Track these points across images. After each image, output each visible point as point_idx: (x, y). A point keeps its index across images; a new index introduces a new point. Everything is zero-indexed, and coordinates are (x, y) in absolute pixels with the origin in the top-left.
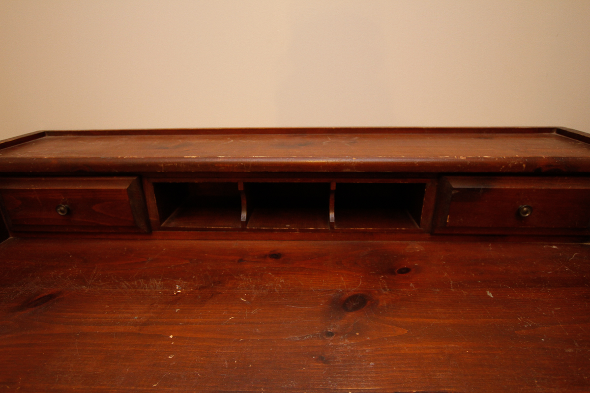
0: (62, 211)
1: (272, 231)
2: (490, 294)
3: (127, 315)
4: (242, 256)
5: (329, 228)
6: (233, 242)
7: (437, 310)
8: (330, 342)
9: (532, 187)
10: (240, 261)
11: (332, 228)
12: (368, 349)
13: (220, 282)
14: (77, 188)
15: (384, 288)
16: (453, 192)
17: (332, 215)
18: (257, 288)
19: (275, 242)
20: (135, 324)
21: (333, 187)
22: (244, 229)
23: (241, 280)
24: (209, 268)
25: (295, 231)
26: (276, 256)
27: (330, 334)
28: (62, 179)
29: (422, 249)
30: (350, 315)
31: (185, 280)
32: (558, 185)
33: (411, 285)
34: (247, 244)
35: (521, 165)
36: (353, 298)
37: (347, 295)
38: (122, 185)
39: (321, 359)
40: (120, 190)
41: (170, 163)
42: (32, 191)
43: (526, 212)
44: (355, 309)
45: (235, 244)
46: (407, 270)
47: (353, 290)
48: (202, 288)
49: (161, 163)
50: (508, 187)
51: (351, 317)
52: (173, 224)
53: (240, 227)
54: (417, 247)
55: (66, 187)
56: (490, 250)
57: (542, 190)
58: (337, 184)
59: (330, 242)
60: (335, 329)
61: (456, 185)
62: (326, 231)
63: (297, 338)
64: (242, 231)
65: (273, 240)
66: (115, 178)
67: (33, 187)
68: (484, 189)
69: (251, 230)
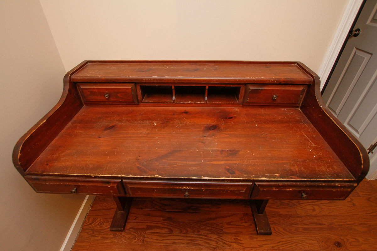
0: (107, 97)
1: (184, 103)
2: (257, 125)
3: (141, 132)
4: (174, 113)
5: (205, 102)
6: (170, 107)
7: (238, 130)
8: (205, 138)
9: (278, 89)
10: (174, 114)
11: (206, 102)
12: (216, 140)
13: (168, 122)
14: (112, 88)
15: (223, 123)
16: (250, 90)
17: (206, 98)
18: (181, 123)
19: (185, 107)
20: (145, 134)
21: (207, 88)
22: (174, 102)
23: (175, 121)
24: (163, 117)
25: (193, 103)
26: (186, 112)
27: (205, 136)
28: (106, 84)
29: (238, 110)
30: (211, 131)
31: (156, 121)
32: (287, 88)
33: (232, 122)
34: (175, 108)
35: (274, 81)
36: (213, 126)
37: (211, 125)
38: (129, 87)
39: (202, 142)
40: (128, 89)
41: (147, 79)
42: (94, 89)
43: (275, 98)
44: (213, 129)
45: (171, 108)
46: (232, 118)
47: (212, 124)
48: (162, 123)
49: (144, 79)
50: (269, 89)
51: (211, 132)
52: (147, 101)
53: (172, 102)
54: (237, 109)
55: (108, 88)
56: (262, 111)
57: (281, 90)
58: (209, 87)
59: (206, 107)
60: (206, 135)
61: (251, 88)
62: (204, 103)
63: (195, 137)
64: (173, 104)
65: (184, 107)
66: (126, 84)
67: (95, 87)
68: (261, 89)
69: (176, 103)
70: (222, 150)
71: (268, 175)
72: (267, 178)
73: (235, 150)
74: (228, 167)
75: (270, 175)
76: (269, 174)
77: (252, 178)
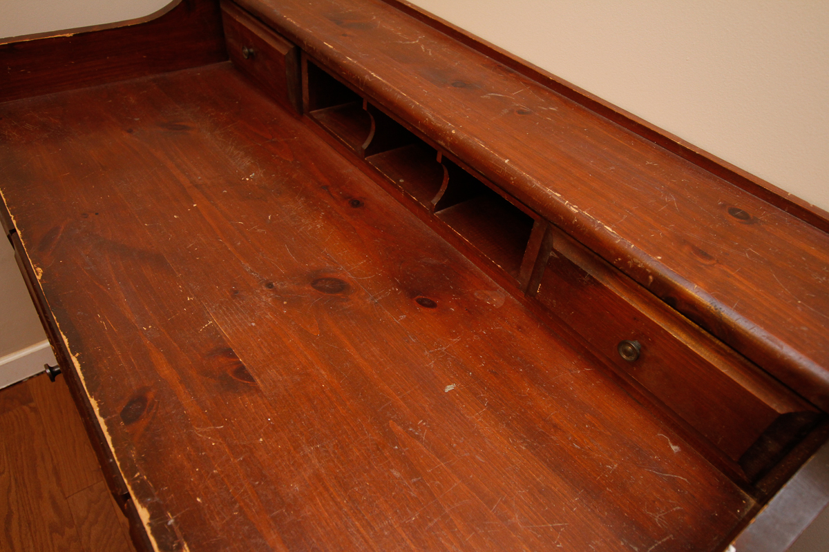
1: (382, 176)
5: (429, 209)
9: (662, 323)
11: (432, 211)
13: (281, 192)
14: (259, 35)
17: (439, 196)
18: (293, 217)
21: (439, 158)
23: (296, 202)
24: (295, 176)
25: (400, 190)
26: (358, 203)
30: (308, 288)
31: (264, 174)
33: (403, 316)
35: (647, 274)
38: (283, 50)
39: (235, 292)
40: (281, 54)
41: (311, 44)
42: (235, 21)
43: (630, 354)
47: (349, 276)
48: (263, 187)
50: (625, 299)
51: (304, 291)
55: (253, 31)
59: (426, 228)
61: (559, 246)
63: (249, 269)
64: (361, 160)
65: (382, 188)
66: (281, 39)
67: (237, 18)
68: (591, 277)
69: (367, 163)
70: (230, 350)
71: (171, 522)
72: (150, 524)
73: (252, 380)
74: (150, 396)
75: (176, 528)
76: (176, 522)
77: (130, 475)
